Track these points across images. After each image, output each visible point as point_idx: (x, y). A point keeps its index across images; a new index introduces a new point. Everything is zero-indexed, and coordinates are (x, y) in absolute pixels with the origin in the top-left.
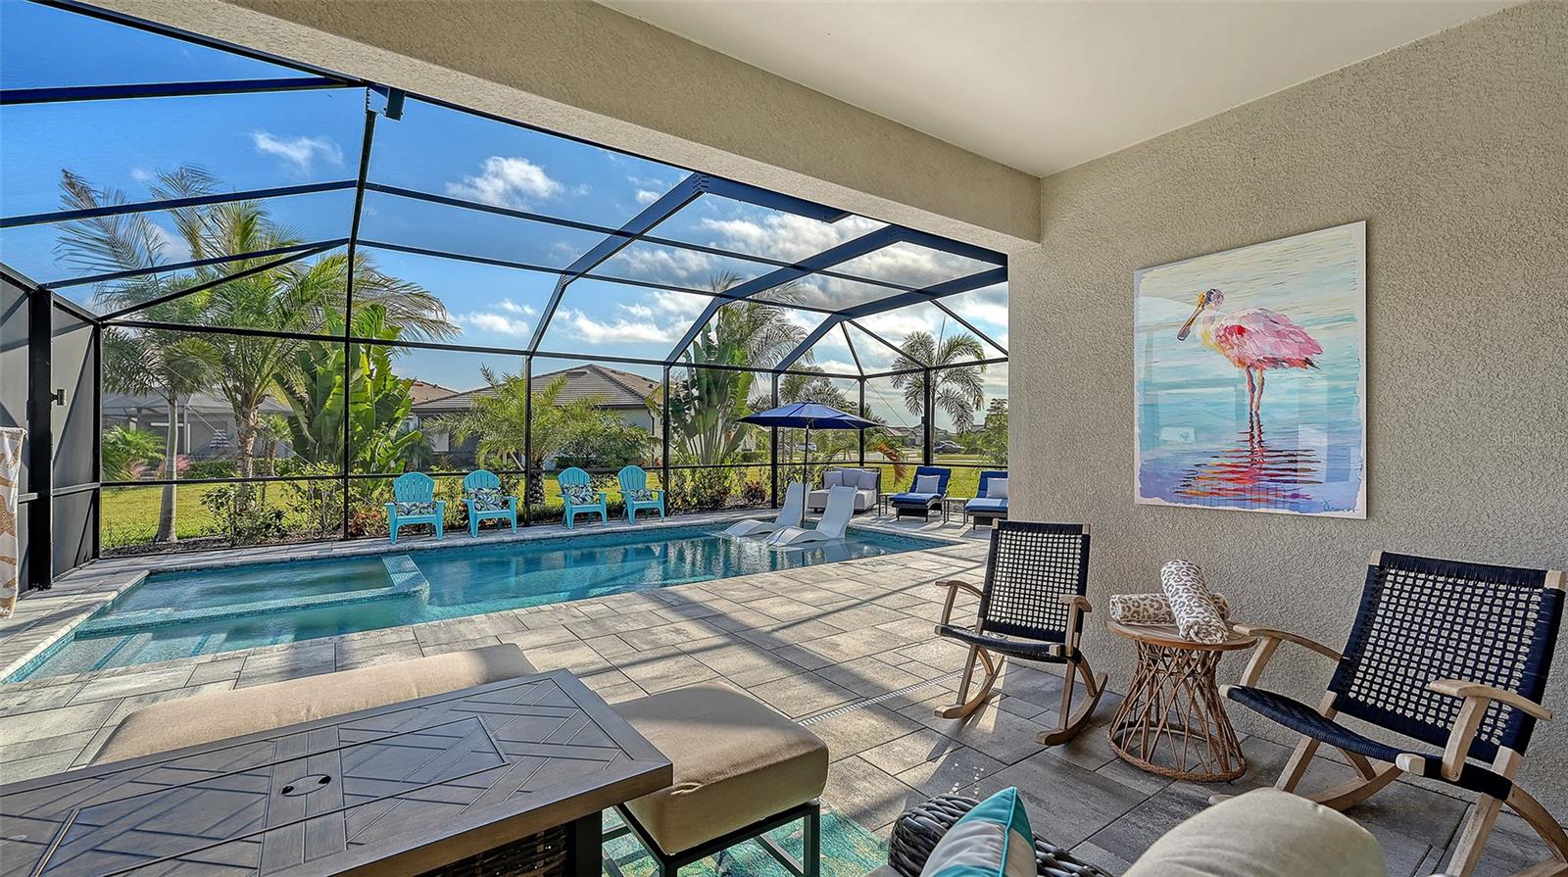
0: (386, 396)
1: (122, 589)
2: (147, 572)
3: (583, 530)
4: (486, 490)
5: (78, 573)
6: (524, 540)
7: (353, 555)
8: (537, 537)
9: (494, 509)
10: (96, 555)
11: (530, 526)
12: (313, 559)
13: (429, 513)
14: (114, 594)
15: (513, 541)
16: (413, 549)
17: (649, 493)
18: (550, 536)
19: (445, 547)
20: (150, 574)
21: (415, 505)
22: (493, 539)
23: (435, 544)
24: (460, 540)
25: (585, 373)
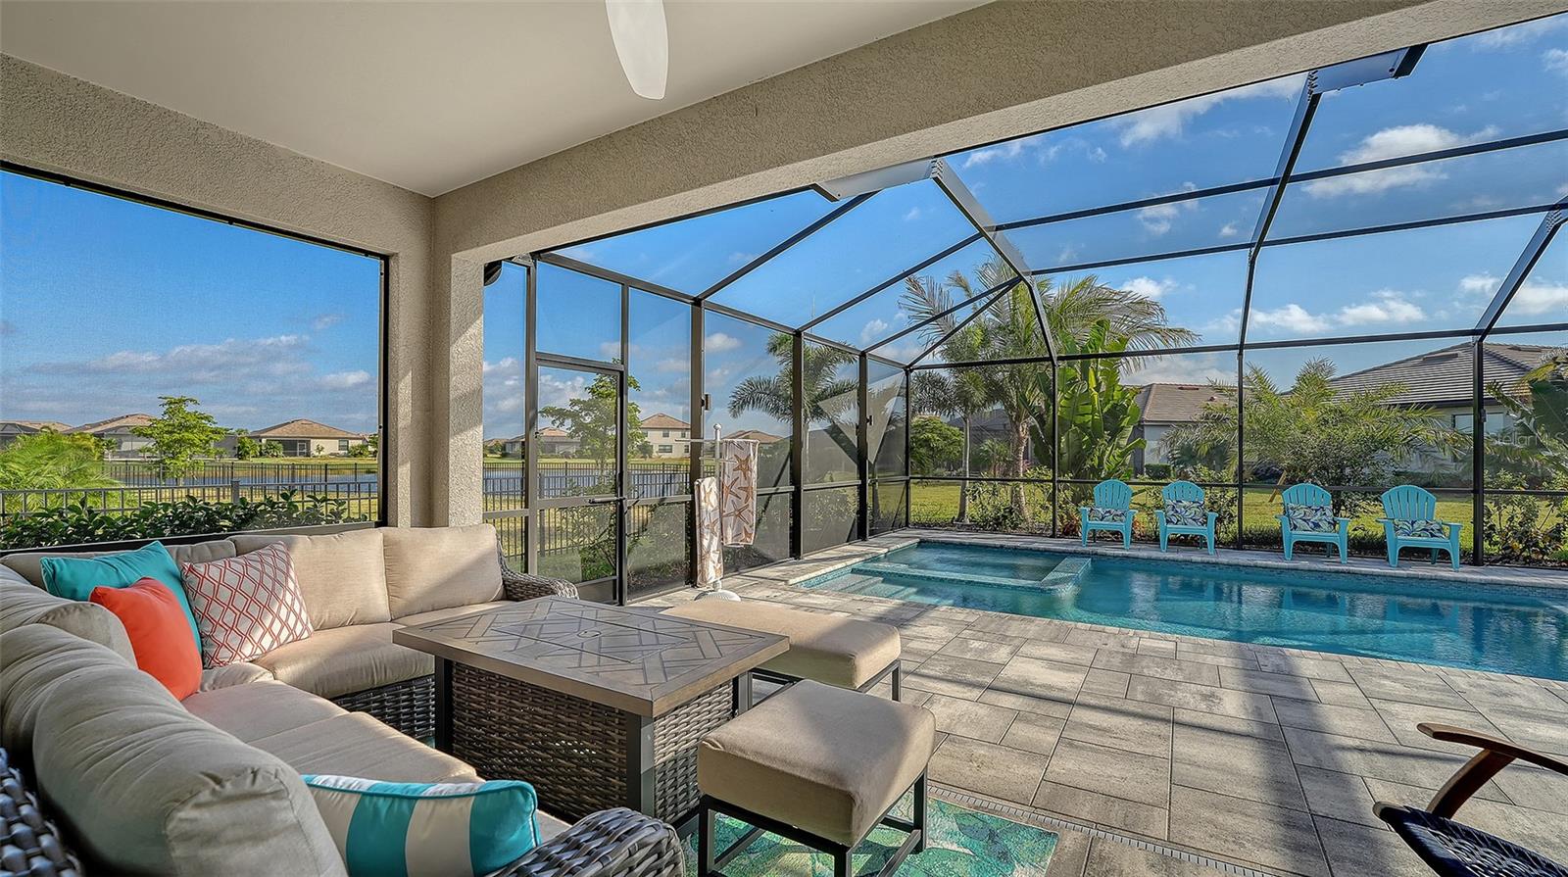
0: (1115, 406)
1: (893, 548)
2: (918, 540)
3: (1304, 564)
4: (1185, 503)
5: (893, 534)
6: (1217, 563)
7: (1046, 551)
8: (1235, 562)
9: (1191, 524)
10: (907, 524)
11: (1242, 549)
12: (1016, 548)
13: (1121, 521)
14: (886, 550)
15: (1202, 563)
16: (1096, 554)
17: (1436, 527)
18: (1252, 563)
19: (1127, 557)
20: (919, 543)
21: (1109, 512)
22: (1180, 556)
23: (1120, 552)
24: (1145, 552)
25: (1456, 356)
